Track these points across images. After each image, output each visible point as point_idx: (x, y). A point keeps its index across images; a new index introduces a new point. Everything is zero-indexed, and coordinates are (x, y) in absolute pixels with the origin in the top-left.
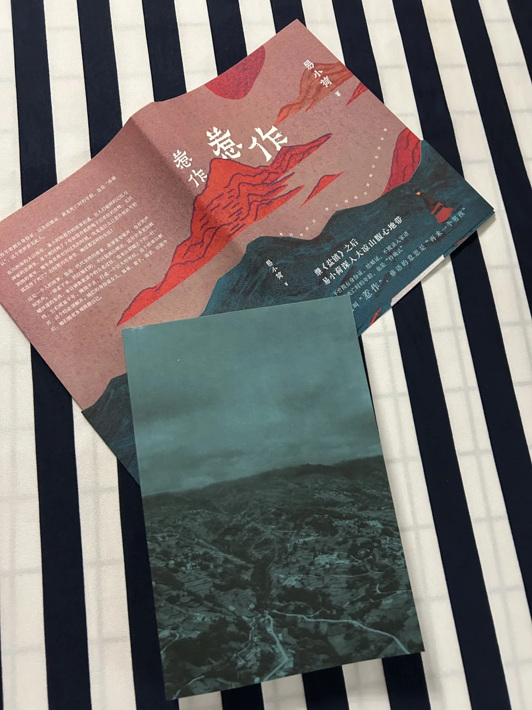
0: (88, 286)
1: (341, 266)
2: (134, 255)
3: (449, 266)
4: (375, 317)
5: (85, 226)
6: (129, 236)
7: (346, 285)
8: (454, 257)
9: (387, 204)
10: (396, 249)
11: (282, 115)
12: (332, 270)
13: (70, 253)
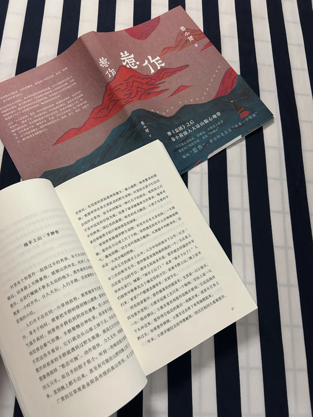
0: (42, 122)
1: (183, 133)
2: (69, 110)
3: (244, 142)
4: (198, 163)
5: (46, 91)
6: (68, 100)
7: (184, 143)
8: (247, 138)
9: (213, 105)
10: (215, 129)
11: (164, 52)
12: (177, 134)
13: (35, 104)
